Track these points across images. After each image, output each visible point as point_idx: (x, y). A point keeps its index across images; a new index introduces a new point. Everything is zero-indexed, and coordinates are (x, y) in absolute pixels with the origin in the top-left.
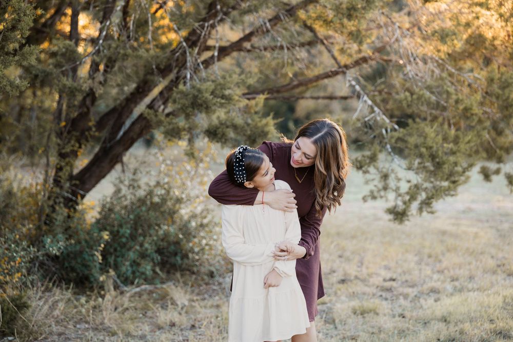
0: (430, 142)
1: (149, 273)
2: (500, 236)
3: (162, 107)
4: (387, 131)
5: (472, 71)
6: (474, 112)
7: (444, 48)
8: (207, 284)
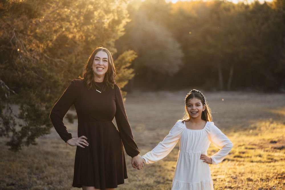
0: (33, 102)
7: (42, 46)
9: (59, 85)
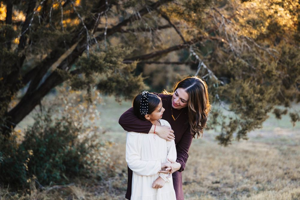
0: (246, 93)
1: (58, 177)
2: (282, 154)
3: (67, 68)
4: (216, 85)
5: (268, 46)
6: (274, 74)
7: (255, 32)
8: (96, 185)
9: (272, 75)
